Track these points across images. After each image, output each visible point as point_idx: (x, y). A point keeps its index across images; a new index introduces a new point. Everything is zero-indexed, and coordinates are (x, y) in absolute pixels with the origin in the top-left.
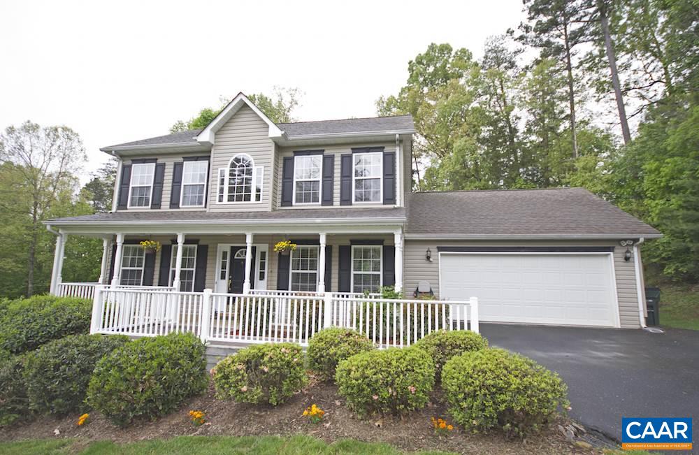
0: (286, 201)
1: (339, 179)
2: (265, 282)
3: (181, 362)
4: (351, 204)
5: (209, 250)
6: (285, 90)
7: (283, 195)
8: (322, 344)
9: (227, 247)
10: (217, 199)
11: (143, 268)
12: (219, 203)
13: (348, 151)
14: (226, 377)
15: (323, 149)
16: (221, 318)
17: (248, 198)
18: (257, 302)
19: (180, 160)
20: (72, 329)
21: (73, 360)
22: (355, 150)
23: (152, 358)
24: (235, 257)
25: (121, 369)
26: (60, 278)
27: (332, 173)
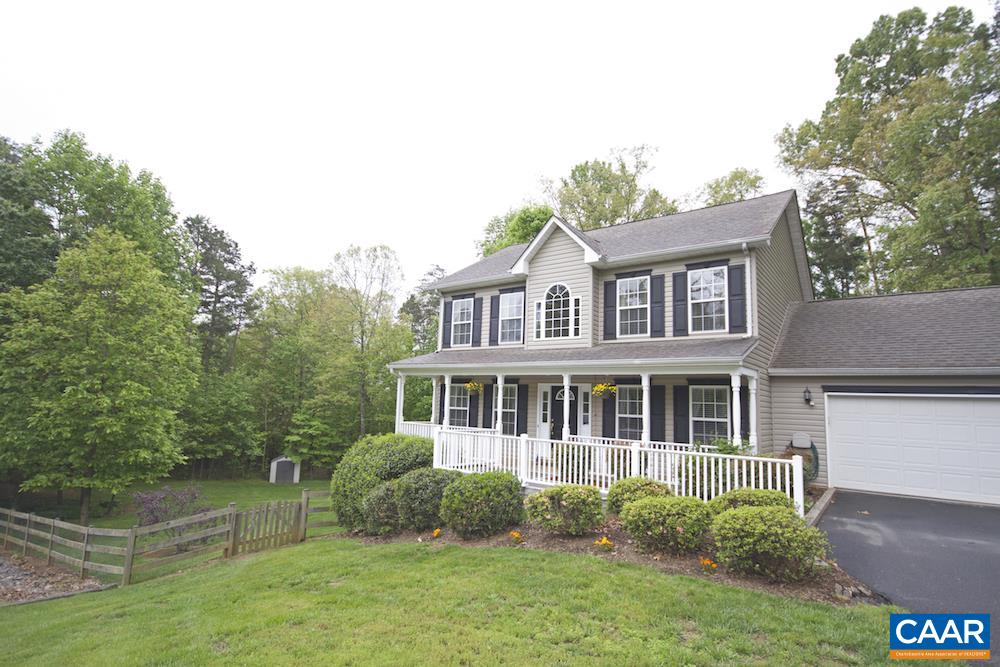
0: (609, 334)
1: (671, 304)
2: (588, 427)
3: (502, 493)
4: (687, 335)
5: (530, 390)
6: (627, 152)
7: (605, 327)
8: (619, 490)
9: (547, 387)
10: (535, 334)
11: (468, 409)
12: (536, 340)
13: (681, 268)
14: (535, 507)
15: (649, 268)
16: (547, 464)
17: (566, 333)
18: (573, 449)
19: (496, 293)
20: (420, 463)
21: (427, 486)
22: (690, 267)
23: (482, 488)
24: (557, 398)
25: (462, 494)
26: (402, 418)
27: (663, 297)
